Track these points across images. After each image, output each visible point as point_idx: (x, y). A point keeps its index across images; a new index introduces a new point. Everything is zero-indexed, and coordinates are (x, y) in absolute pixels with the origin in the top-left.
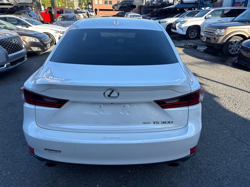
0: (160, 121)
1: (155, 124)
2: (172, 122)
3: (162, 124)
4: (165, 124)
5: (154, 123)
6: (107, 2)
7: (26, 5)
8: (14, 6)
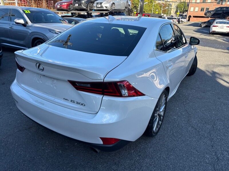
0: (76, 101)
1: (72, 103)
2: (85, 105)
3: (77, 105)
4: (78, 105)
5: (71, 101)
6: (203, 10)
7: (119, 11)
8: (109, 11)
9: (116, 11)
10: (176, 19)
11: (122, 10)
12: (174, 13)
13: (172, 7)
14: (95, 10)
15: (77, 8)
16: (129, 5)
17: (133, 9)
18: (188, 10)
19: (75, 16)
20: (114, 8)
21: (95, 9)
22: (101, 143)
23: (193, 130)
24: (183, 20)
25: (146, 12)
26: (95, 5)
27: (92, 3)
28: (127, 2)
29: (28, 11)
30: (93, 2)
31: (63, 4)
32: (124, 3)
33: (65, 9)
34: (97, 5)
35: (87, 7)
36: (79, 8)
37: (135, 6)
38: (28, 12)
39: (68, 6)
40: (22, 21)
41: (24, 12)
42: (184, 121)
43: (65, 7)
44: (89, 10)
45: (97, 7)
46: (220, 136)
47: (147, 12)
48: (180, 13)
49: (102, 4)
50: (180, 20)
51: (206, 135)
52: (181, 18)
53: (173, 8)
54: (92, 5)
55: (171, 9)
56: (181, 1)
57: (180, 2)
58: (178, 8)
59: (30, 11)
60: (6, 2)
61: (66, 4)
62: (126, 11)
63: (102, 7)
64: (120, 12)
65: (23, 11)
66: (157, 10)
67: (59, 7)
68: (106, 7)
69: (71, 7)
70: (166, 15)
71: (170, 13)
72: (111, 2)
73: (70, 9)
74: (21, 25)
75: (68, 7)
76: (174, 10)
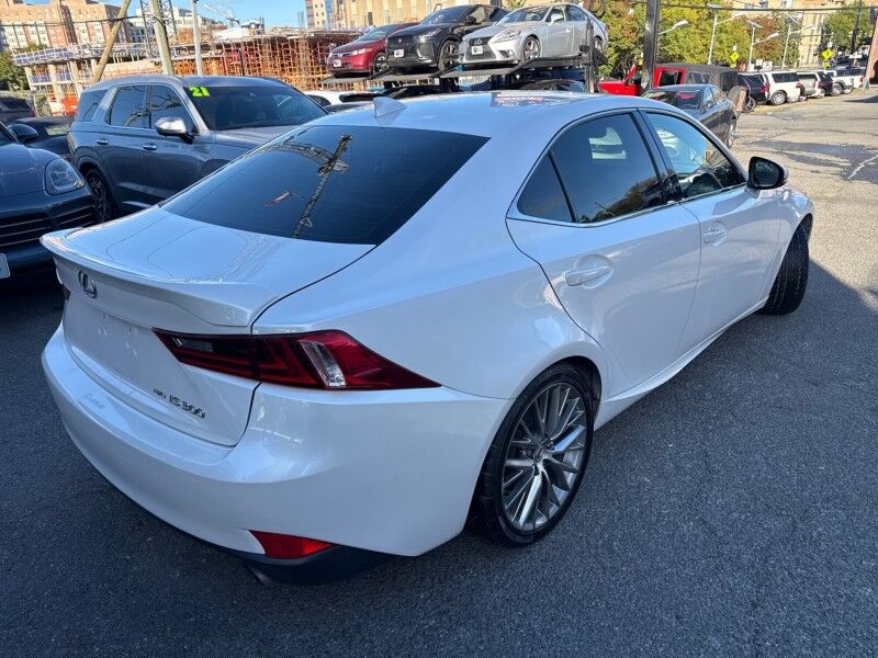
0: (181, 399)
1: (173, 406)
3: (185, 415)
4: (189, 414)
7: (555, 64)
8: (517, 67)
9: (542, 64)
10: (813, 76)
11: (566, 59)
12: (812, 53)
13: (805, 32)
14: (466, 68)
15: (402, 65)
16: (598, 37)
17: (636, 51)
18: (871, 38)
19: (395, 94)
20: (535, 54)
21: (463, 65)
22: (259, 549)
23: (697, 536)
24: (846, 80)
25: (689, 60)
26: (463, 47)
27: (455, 40)
28: (588, 28)
29: (201, 91)
30: (457, 39)
31: (355, 53)
32: (577, 31)
33: (361, 70)
34: (470, 48)
35: (436, 60)
36: (409, 64)
37: (640, 39)
38: (200, 95)
39: (370, 57)
40: (179, 126)
41: (189, 93)
42: (678, 495)
43: (361, 63)
44: (442, 67)
45: (471, 56)
46: (806, 566)
47: (692, 56)
48: (839, 50)
49: (490, 43)
50: (835, 79)
51: (745, 559)
52: (840, 73)
53: (808, 32)
54: (456, 48)
55: (799, 37)
56: (843, 3)
57: (839, 5)
58: (828, 31)
59: (209, 89)
60: (181, 58)
61: (363, 51)
62: (585, 61)
63: (488, 53)
64: (561, 68)
65: (186, 90)
66: (735, 48)
67: (338, 64)
68: (504, 53)
69: (382, 62)
70: (771, 63)
71: (795, 55)
72: (524, 35)
73: (377, 71)
74: (178, 138)
75: (371, 64)
76: (813, 43)
